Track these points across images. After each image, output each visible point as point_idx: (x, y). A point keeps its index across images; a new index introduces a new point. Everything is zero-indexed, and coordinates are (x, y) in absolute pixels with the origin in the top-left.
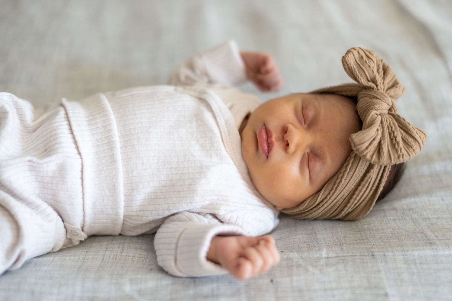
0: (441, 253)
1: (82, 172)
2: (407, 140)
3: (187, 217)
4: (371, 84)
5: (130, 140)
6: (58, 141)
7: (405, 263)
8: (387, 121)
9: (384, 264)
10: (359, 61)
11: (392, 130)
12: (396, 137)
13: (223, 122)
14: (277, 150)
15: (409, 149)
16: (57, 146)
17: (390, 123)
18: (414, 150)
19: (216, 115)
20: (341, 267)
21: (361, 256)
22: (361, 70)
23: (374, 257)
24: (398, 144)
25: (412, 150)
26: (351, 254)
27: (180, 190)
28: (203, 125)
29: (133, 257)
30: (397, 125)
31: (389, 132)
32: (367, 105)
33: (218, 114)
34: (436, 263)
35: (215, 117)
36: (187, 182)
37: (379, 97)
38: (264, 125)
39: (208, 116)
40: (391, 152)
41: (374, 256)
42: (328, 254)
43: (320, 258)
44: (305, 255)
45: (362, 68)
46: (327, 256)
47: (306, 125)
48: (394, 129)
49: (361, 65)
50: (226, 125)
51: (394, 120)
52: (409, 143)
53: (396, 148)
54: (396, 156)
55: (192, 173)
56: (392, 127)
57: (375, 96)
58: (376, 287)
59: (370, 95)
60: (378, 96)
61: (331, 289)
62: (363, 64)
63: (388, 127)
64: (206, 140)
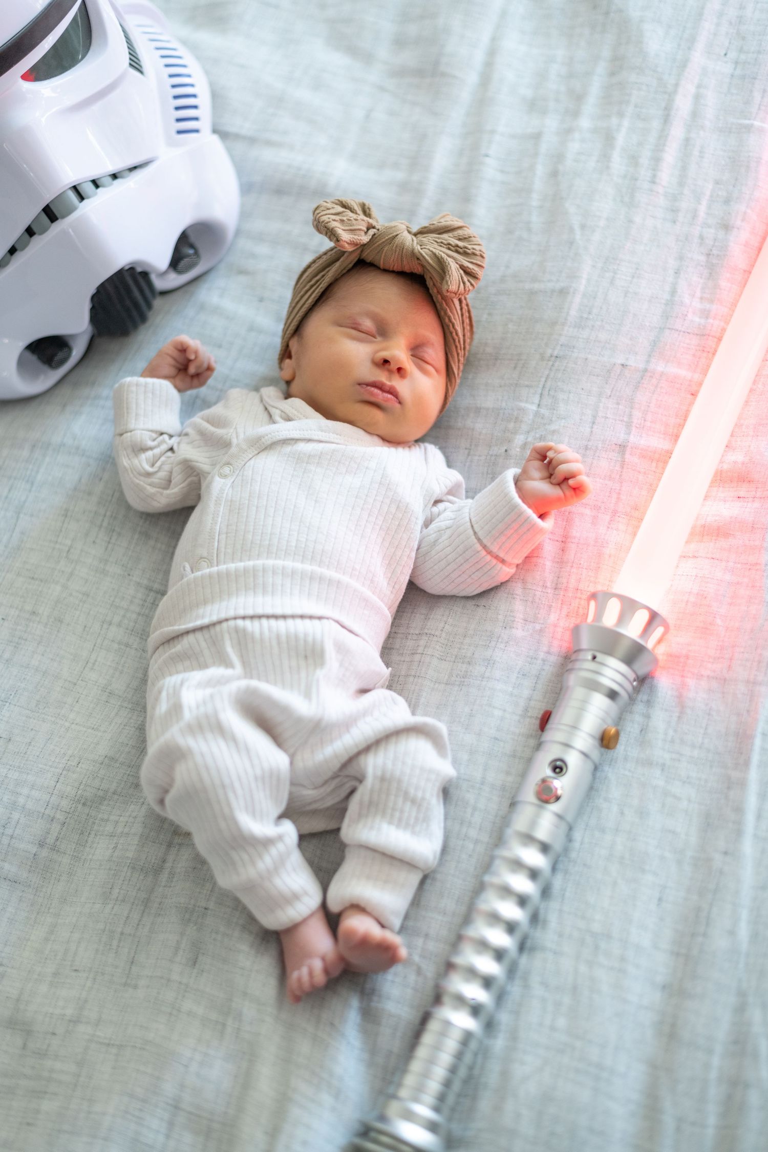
0: (582, 288)
1: (343, 627)
2: (459, 236)
3: (435, 532)
4: (372, 232)
5: (313, 552)
6: (301, 636)
7: (583, 328)
8: (432, 243)
9: (575, 350)
10: (345, 226)
11: (445, 245)
12: (457, 246)
13: (320, 433)
14: (401, 386)
15: (472, 241)
16: (310, 639)
17: (436, 241)
18: (474, 237)
19: (307, 437)
20: (561, 396)
21: (551, 370)
22: (357, 231)
23: (560, 357)
24: (466, 248)
25: (473, 239)
26: (543, 379)
27: (398, 523)
28: (320, 457)
29: (446, 623)
30: (437, 236)
31: (446, 248)
32: (397, 253)
33: (307, 435)
34: (595, 298)
35: (309, 440)
36: (393, 510)
37: (395, 234)
38: (359, 384)
39: (301, 446)
40: (472, 260)
41: (558, 356)
42: (533, 403)
43: (537, 414)
44: (524, 427)
45: (355, 230)
46: (537, 405)
47: (377, 336)
48: (445, 242)
49: (351, 228)
50: (325, 432)
51: (429, 235)
52: (465, 236)
53: (470, 253)
54: (479, 258)
55: (384, 498)
56: (442, 243)
57: (391, 238)
58: (609, 371)
59: (384, 242)
60: (393, 235)
61: (595, 417)
62: (351, 226)
63: (441, 246)
64: (344, 464)
